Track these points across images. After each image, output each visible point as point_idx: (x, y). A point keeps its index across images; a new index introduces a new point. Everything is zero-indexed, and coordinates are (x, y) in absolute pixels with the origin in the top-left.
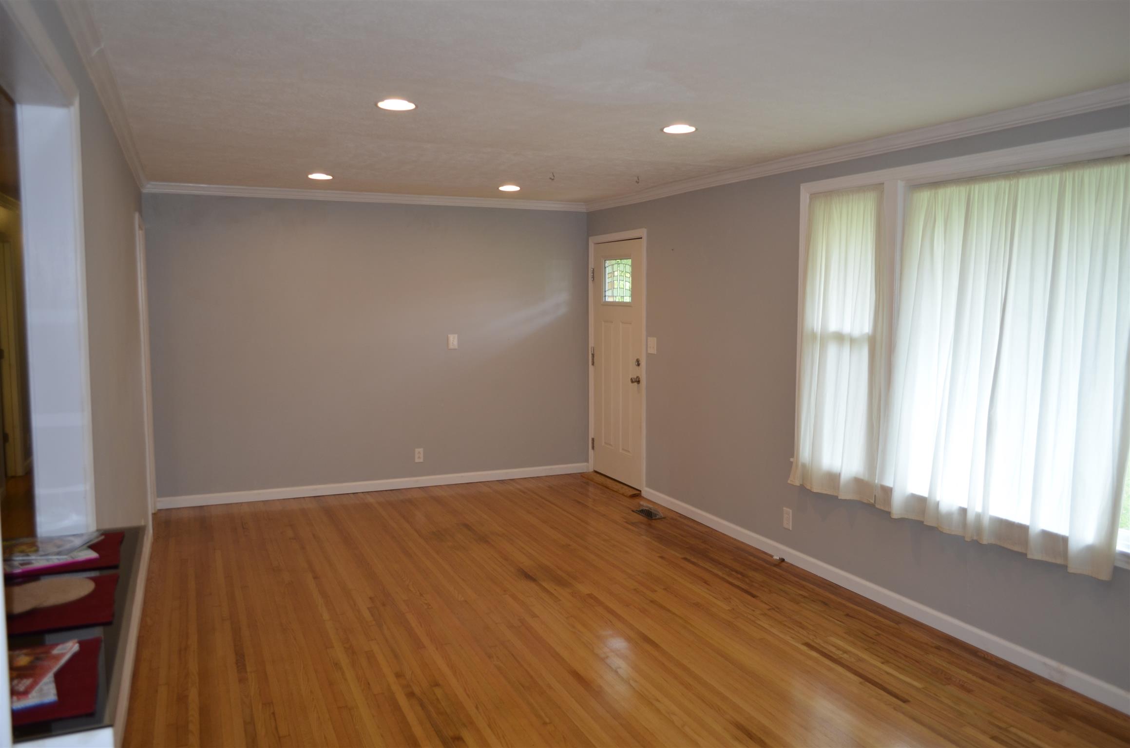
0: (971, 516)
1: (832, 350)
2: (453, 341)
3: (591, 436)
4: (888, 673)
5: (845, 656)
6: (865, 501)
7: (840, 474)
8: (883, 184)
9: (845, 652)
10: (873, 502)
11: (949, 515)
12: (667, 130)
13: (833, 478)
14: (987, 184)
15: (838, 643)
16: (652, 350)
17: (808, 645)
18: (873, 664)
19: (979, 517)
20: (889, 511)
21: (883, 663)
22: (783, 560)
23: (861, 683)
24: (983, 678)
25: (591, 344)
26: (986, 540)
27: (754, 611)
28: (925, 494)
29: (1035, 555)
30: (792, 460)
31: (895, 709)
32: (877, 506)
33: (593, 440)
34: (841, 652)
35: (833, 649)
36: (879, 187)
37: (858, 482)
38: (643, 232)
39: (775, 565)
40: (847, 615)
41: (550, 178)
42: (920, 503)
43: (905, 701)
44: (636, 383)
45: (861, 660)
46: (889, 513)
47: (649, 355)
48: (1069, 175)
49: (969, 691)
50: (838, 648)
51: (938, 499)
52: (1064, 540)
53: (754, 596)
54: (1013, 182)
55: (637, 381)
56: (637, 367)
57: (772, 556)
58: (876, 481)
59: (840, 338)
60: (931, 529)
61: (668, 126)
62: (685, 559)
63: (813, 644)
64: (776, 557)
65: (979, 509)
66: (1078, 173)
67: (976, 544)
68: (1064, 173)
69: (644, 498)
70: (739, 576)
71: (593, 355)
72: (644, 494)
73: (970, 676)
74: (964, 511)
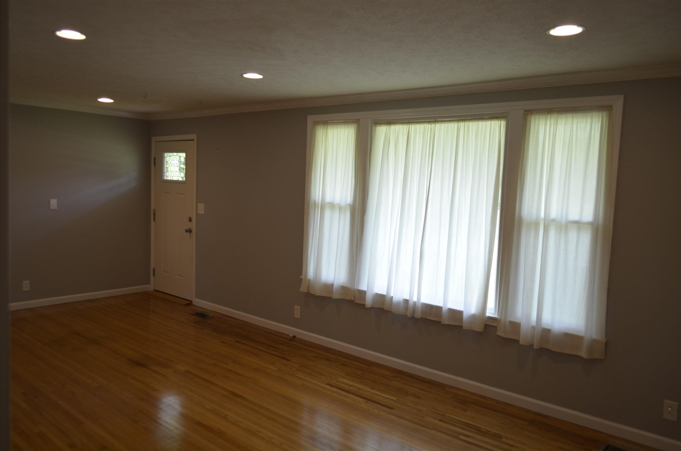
0: (411, 303)
1: (327, 213)
2: (54, 203)
3: (152, 267)
4: (377, 395)
5: (351, 388)
6: (348, 299)
7: (333, 285)
8: (360, 120)
9: (350, 386)
10: (353, 299)
11: (398, 303)
12: (245, 76)
13: (329, 287)
14: (419, 125)
15: (345, 381)
16: (201, 211)
17: (328, 384)
18: (367, 390)
19: (415, 303)
20: (364, 303)
21: (372, 389)
22: (294, 337)
23: (366, 402)
24: (422, 390)
25: (153, 207)
26: (418, 315)
27: (291, 369)
28: (384, 293)
29: (445, 321)
30: (301, 277)
31: (388, 413)
32: (356, 301)
33: (154, 269)
34: (348, 387)
35: (344, 385)
36: (356, 121)
37: (344, 288)
38: (194, 136)
39: (291, 340)
40: (342, 365)
41: (144, 97)
42: (381, 298)
43: (392, 408)
44: (188, 233)
45: (360, 389)
46: (364, 305)
47: (197, 214)
48: (462, 124)
49: (419, 398)
50: (346, 384)
51: (392, 295)
52: (460, 313)
53: (288, 360)
54: (433, 125)
55: (189, 231)
56: (190, 222)
57: (288, 335)
58: (355, 288)
59: (332, 206)
60: (387, 312)
61: (246, 73)
62: (238, 342)
63: (331, 384)
64: (291, 335)
65: (415, 299)
66: (467, 123)
67: (413, 318)
68: (459, 123)
69: (194, 305)
70: (274, 349)
71: (154, 214)
72: (194, 303)
73: (416, 389)
74: (406, 301)
